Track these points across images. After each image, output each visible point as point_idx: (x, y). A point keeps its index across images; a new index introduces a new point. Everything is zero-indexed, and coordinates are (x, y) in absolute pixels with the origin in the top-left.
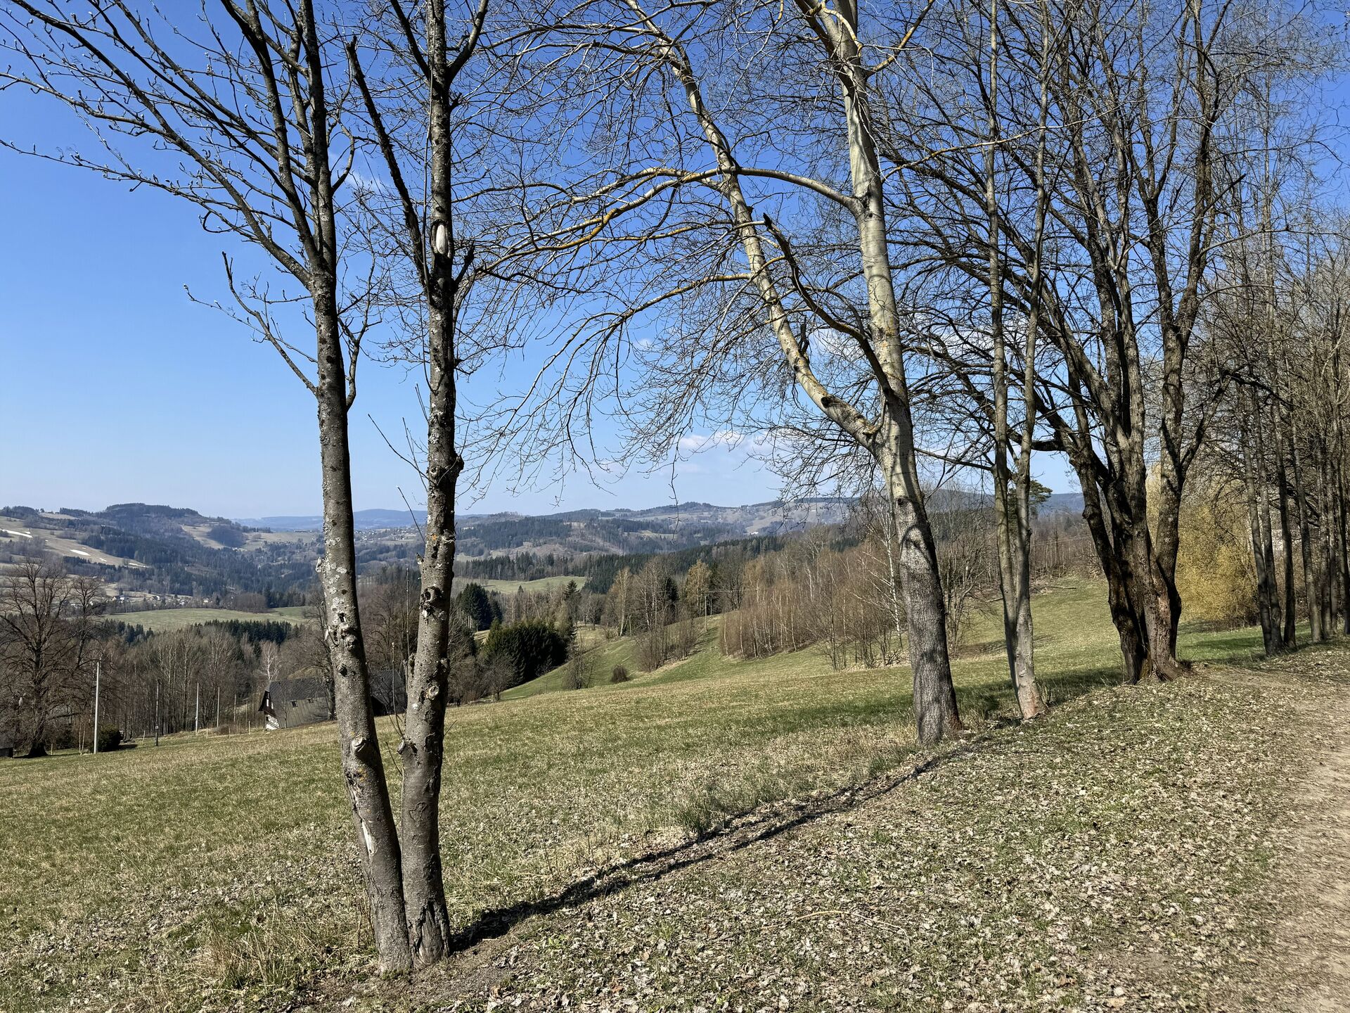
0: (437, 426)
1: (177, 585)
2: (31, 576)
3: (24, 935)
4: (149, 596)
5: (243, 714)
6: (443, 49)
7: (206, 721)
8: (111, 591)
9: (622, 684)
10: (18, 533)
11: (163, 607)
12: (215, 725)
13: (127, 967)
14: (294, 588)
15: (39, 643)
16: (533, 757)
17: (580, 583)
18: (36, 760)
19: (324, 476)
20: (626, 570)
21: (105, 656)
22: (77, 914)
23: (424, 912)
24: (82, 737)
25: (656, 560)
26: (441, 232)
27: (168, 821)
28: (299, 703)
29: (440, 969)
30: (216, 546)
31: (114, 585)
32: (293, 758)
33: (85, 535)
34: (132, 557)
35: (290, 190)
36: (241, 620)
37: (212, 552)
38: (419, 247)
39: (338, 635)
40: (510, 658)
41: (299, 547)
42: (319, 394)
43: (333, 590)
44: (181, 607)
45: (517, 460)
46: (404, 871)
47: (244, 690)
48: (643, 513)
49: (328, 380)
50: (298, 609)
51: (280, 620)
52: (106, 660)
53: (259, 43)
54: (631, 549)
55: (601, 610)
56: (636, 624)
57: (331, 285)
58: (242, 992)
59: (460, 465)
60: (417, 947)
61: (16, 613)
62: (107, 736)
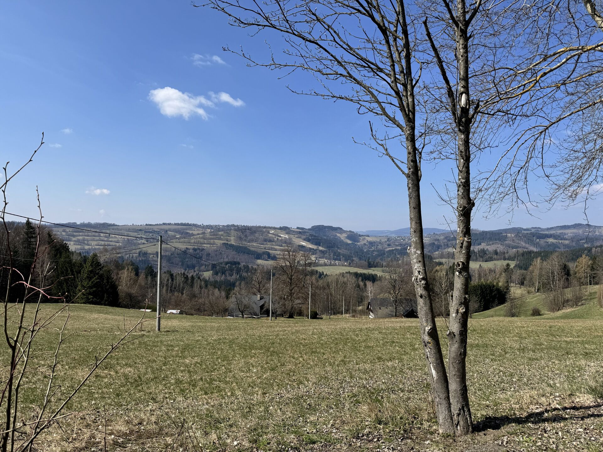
0: (462, 187)
1: (335, 257)
2: (289, 252)
3: (298, 385)
4: (326, 260)
5: (360, 310)
6: (464, 13)
7: (347, 311)
8: (313, 258)
9: (537, 317)
10: (284, 236)
11: (330, 265)
12: (350, 313)
13: (335, 405)
14: (378, 260)
15: (291, 276)
16: (496, 347)
17: (512, 264)
18: (290, 319)
19: (410, 211)
20: (539, 260)
21: (312, 282)
22: (314, 380)
23: (460, 410)
24: (305, 312)
25: (557, 254)
26: (464, 97)
27: (340, 349)
28: (382, 308)
29: (468, 437)
30: (349, 242)
31: (314, 256)
32: (384, 331)
33: (304, 237)
34: (320, 246)
35: (396, 90)
36: (359, 272)
37: (348, 244)
38: (454, 106)
39: (418, 280)
40: (476, 299)
41: (380, 243)
42: (408, 176)
43: (415, 261)
44: (337, 265)
45: (488, 203)
46: (450, 389)
47: (360, 300)
48: (548, 229)
49: (412, 170)
50: (380, 269)
51: (373, 273)
52: (312, 284)
53: (384, 30)
54: (541, 248)
55: (524, 279)
56: (545, 287)
57: (413, 128)
58: (381, 427)
59: (473, 205)
60: (457, 425)
61: (284, 265)
62: (313, 313)
